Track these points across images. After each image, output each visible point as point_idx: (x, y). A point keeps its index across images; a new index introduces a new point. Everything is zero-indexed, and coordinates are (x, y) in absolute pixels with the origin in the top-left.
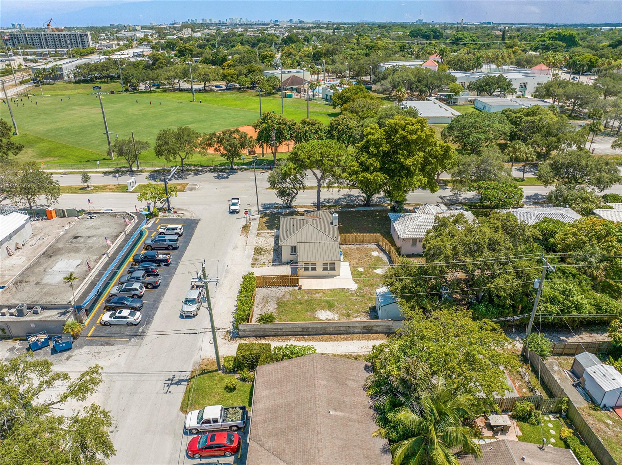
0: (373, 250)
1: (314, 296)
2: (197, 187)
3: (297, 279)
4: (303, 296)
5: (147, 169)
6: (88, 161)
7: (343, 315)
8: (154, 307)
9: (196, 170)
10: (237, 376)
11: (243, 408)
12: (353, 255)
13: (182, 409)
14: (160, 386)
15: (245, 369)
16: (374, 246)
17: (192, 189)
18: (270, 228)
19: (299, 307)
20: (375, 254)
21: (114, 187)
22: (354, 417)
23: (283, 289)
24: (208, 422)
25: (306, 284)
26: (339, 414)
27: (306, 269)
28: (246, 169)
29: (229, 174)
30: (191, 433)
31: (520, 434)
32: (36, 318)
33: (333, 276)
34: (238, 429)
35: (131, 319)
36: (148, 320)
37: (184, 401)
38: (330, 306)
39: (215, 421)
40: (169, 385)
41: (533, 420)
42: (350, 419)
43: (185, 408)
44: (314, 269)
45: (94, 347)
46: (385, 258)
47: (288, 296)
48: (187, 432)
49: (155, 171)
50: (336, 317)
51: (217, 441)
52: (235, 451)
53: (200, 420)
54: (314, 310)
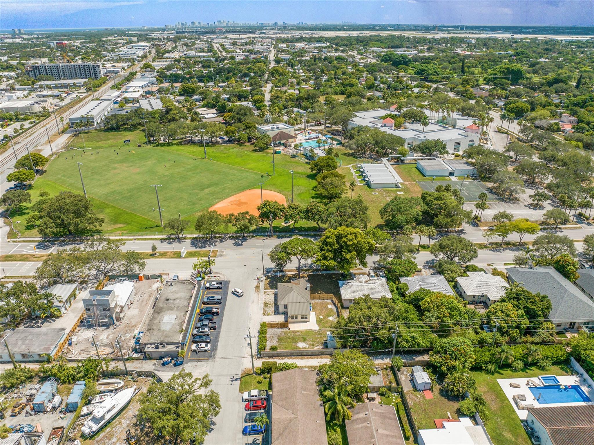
0: (329, 304)
1: (296, 334)
2: (224, 254)
3: (288, 324)
4: (291, 334)
5: (189, 236)
6: (146, 228)
7: (310, 345)
8: (217, 341)
9: (220, 237)
10: (262, 376)
11: (266, 391)
12: (318, 308)
13: (240, 391)
14: (228, 381)
15: (266, 374)
16: (330, 301)
17: (221, 255)
18: (271, 288)
19: (289, 340)
20: (330, 306)
21: (171, 254)
22: (311, 394)
23: (281, 330)
24: (253, 396)
25: (293, 327)
26: (305, 392)
27: (293, 318)
28: (253, 237)
29: (242, 242)
30: (245, 401)
31: (380, 401)
32: (165, 349)
33: (306, 322)
34: (265, 399)
35: (206, 348)
36: (214, 348)
37: (240, 388)
38: (304, 340)
39: (256, 396)
40: (232, 381)
41: (387, 395)
42: (309, 394)
43: (241, 391)
44: (296, 318)
45: (193, 363)
46: (335, 310)
47: (283, 334)
48: (244, 400)
49: (194, 238)
50: (307, 346)
51: (257, 404)
52: (264, 408)
53: (249, 395)
54: (296, 342)
